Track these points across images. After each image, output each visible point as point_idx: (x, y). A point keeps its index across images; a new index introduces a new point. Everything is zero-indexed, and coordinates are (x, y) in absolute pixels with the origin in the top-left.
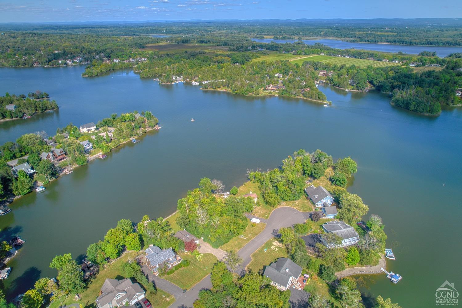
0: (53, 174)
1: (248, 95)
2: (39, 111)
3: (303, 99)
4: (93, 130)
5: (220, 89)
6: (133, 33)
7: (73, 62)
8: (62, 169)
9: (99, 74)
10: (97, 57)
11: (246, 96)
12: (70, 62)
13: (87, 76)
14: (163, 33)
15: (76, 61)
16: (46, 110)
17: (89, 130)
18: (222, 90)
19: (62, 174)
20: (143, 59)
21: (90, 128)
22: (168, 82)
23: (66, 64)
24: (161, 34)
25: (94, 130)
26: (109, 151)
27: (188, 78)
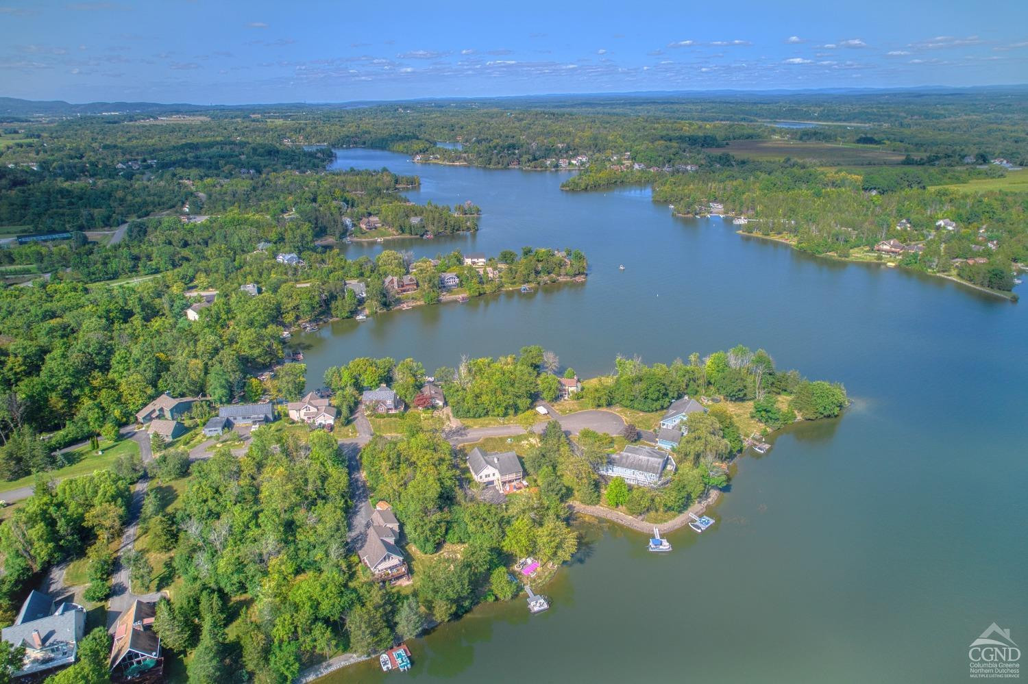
0: (385, 305)
1: (823, 255)
2: (448, 231)
3: (957, 283)
4: (480, 264)
5: (776, 238)
6: (742, 116)
7: (570, 163)
8: (399, 301)
9: (589, 188)
10: (615, 158)
11: (818, 257)
12: (563, 163)
13: (568, 189)
14: (812, 119)
15: (574, 162)
16: (458, 230)
17: (474, 263)
18: (780, 240)
19: (398, 307)
20: (689, 168)
21: (476, 260)
22: (688, 213)
23: (557, 166)
24: (808, 120)
25: (482, 264)
26: (477, 294)
27: (733, 210)
